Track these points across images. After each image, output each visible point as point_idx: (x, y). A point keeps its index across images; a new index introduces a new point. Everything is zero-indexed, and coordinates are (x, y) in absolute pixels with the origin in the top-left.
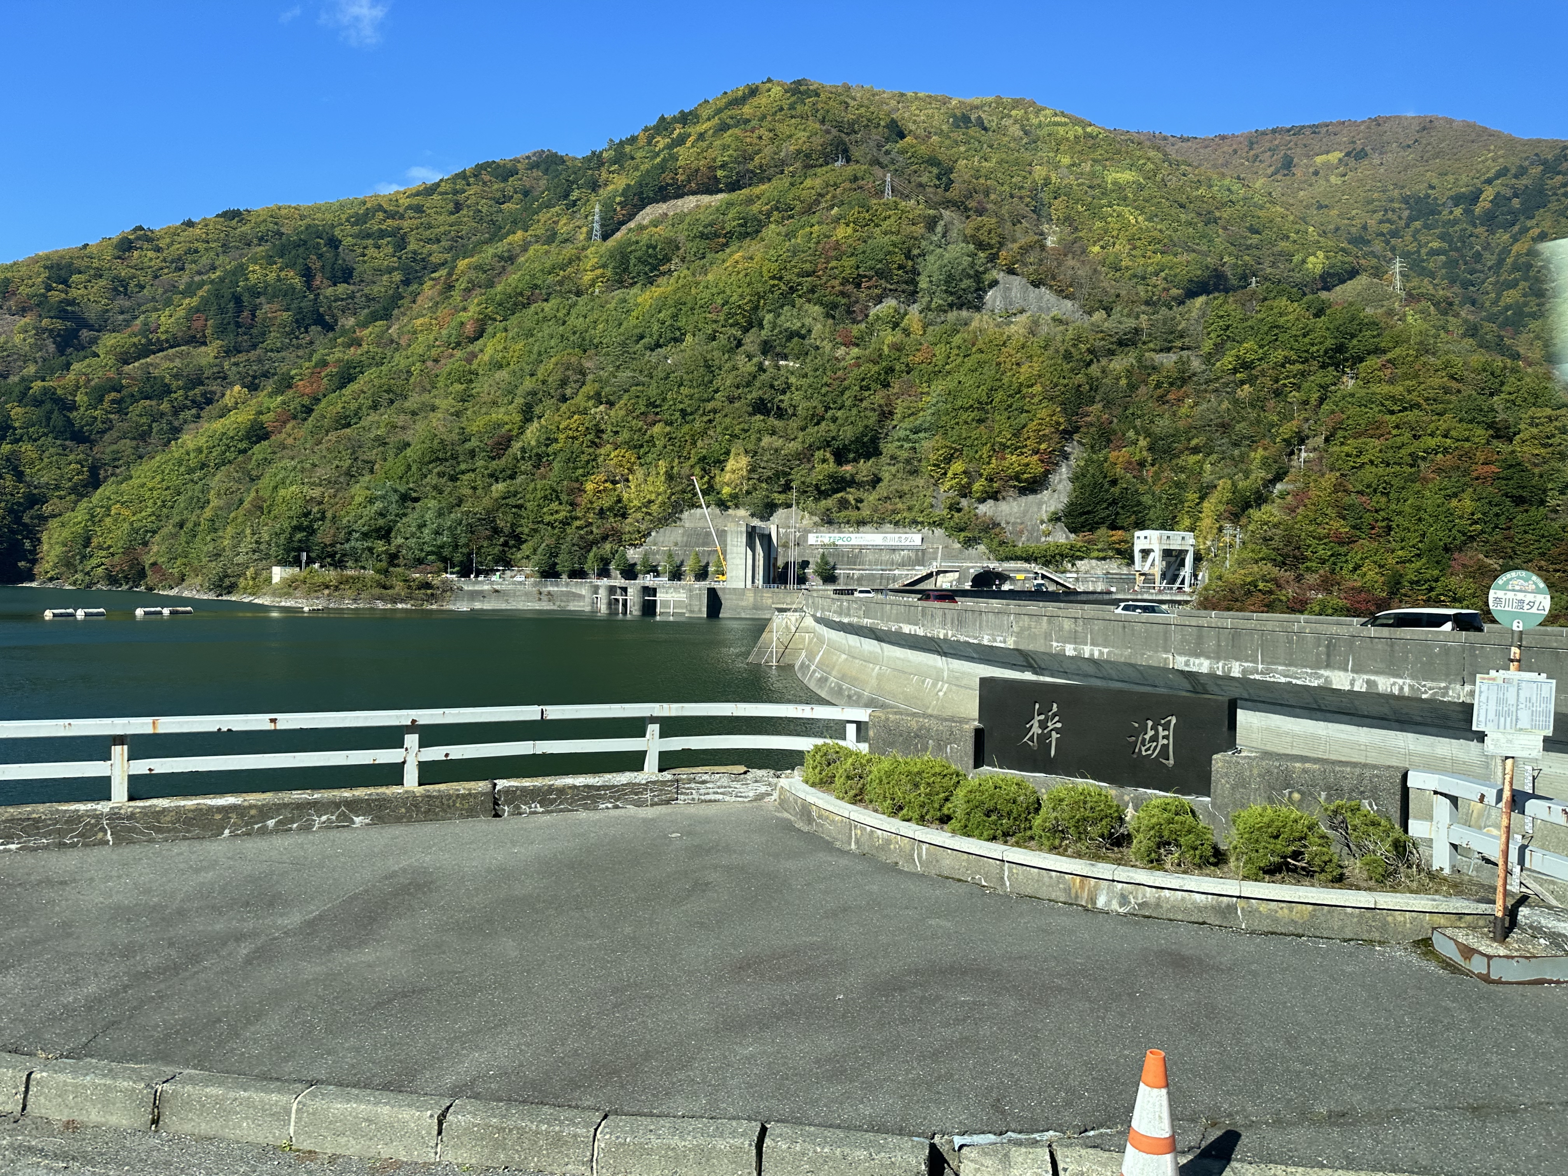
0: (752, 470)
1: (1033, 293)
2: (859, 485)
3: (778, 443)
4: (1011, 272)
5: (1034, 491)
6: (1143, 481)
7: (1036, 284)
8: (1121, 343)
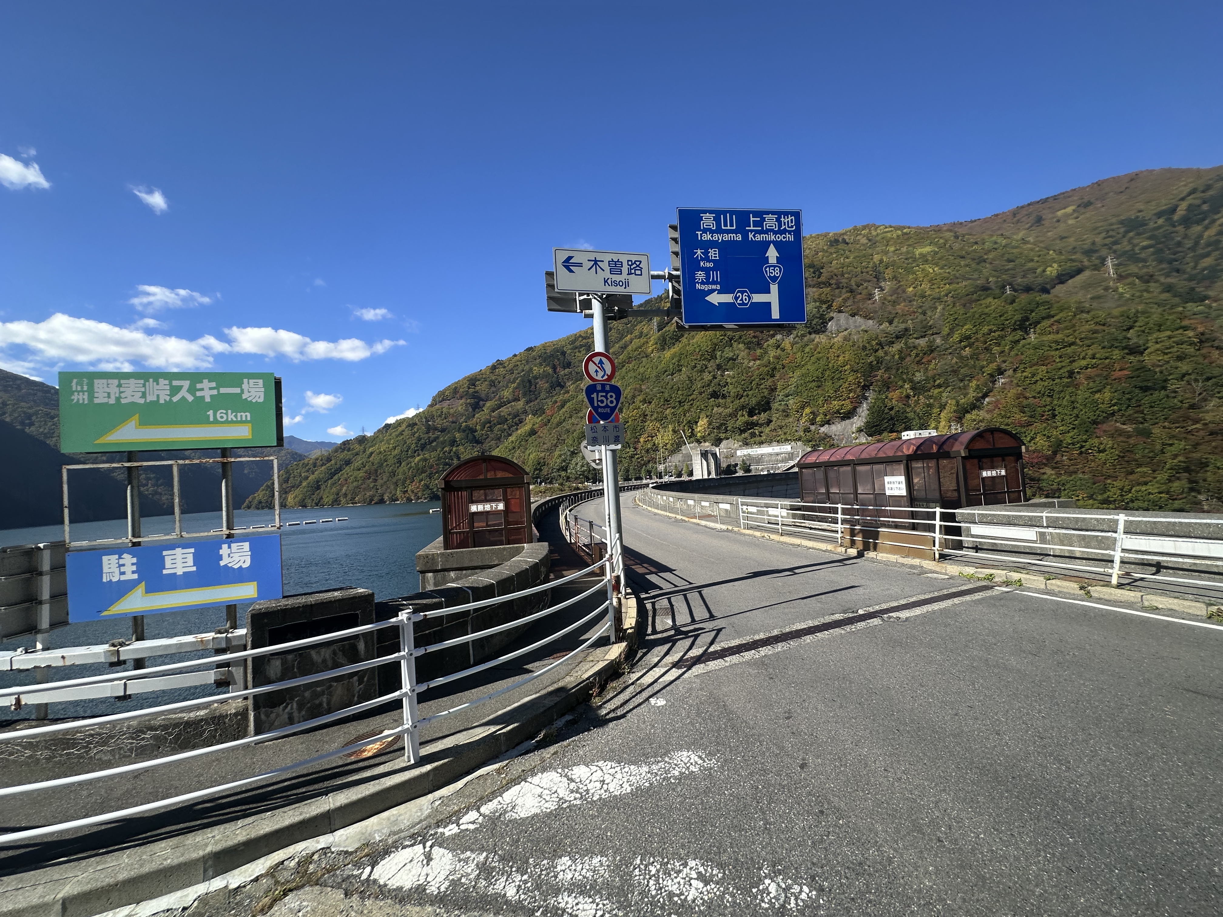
0: (710, 424)
1: (851, 320)
2: (761, 425)
3: (720, 410)
4: (840, 312)
5: (849, 418)
6: (909, 406)
7: (853, 315)
8: (897, 337)
